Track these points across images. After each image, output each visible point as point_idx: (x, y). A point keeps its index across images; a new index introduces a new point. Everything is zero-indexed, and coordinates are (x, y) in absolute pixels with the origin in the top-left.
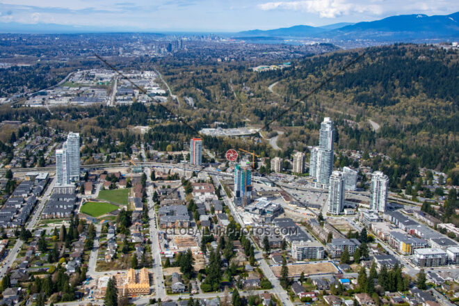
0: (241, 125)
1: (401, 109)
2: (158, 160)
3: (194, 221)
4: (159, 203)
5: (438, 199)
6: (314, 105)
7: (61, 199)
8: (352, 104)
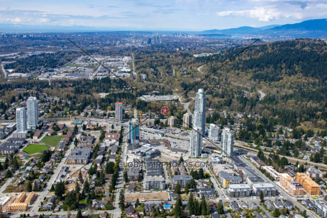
1: (283, 84)
2: (97, 116)
4: (76, 146)
6: (224, 80)
7: (13, 142)
8: (250, 80)
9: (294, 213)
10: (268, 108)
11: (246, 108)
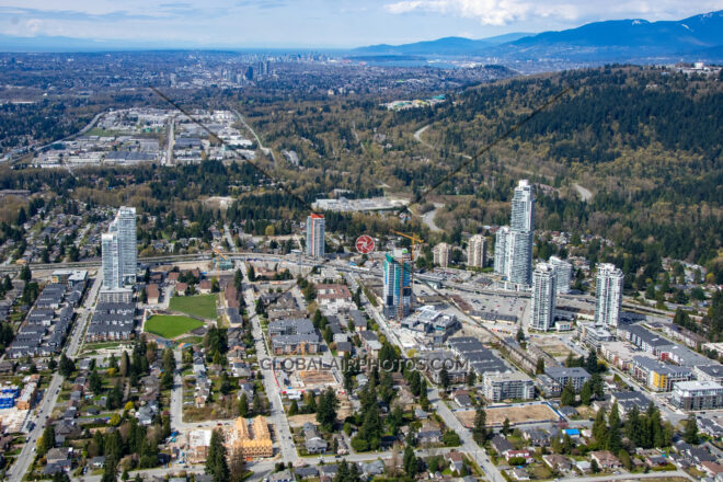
0: (378, 193)
2: (255, 249)
3: (324, 343)
4: (266, 316)
5: (697, 306)
6: (488, 161)
7: (112, 312)
8: (547, 159)
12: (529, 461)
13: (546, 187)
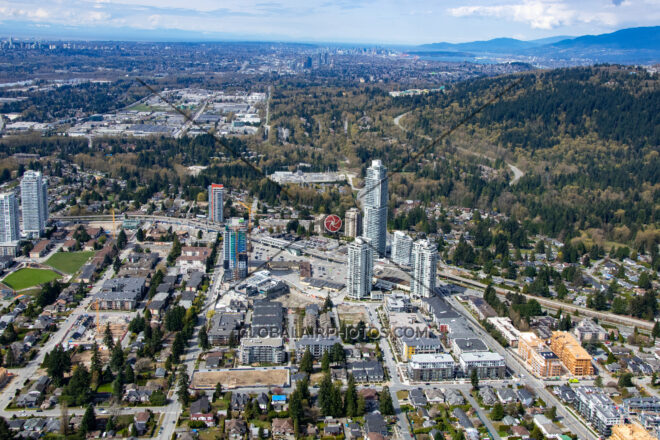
1: (559, 153)
2: (173, 213)
3: (147, 301)
4: (117, 273)
6: (444, 144)
8: (496, 144)
9: (534, 413)
10: (523, 202)
11: (480, 200)
12: (210, 424)
13: (486, 168)
